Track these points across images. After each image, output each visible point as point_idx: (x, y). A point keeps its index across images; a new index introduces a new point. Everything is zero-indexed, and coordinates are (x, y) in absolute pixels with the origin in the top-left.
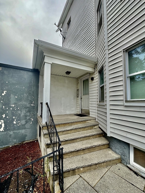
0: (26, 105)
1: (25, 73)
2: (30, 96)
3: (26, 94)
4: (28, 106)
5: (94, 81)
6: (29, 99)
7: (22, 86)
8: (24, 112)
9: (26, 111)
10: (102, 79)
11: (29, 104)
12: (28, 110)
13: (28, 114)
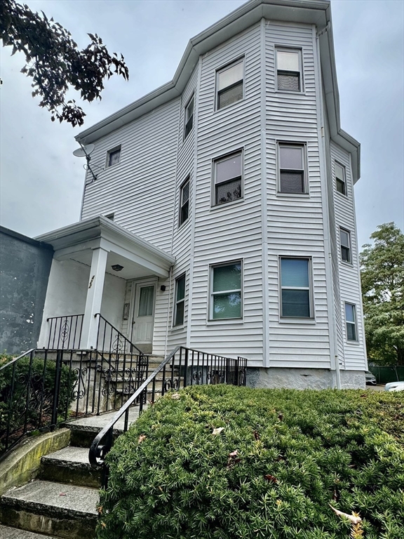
0: (15, 318)
1: (24, 246)
2: (27, 300)
3: (19, 294)
4: (19, 321)
5: (165, 293)
6: (22, 307)
7: (12, 275)
8: (9, 334)
9: (12, 332)
10: (181, 292)
11: (22, 317)
12: (17, 331)
13: (17, 340)
